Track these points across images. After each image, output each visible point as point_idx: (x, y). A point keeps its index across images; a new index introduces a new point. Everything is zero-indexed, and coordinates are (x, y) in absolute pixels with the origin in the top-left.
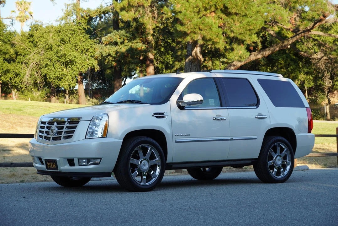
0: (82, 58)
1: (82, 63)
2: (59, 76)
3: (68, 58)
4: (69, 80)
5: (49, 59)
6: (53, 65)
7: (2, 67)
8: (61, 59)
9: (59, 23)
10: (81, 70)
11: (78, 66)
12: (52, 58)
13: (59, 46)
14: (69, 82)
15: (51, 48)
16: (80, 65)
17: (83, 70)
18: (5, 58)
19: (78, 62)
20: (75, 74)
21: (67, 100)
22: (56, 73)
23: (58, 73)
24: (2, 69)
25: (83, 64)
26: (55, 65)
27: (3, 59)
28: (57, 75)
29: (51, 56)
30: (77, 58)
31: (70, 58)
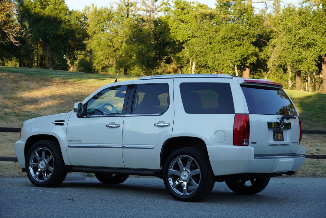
0: (322, 41)
1: (321, 46)
2: (297, 59)
3: (306, 42)
4: (309, 64)
5: (289, 43)
6: (293, 48)
7: (247, 51)
8: (300, 43)
9: (300, 6)
10: (321, 54)
11: (318, 49)
12: (291, 42)
13: (299, 29)
14: (308, 65)
15: (290, 32)
16: (319, 48)
17: (322, 54)
18: (252, 41)
19: (318, 45)
20: (313, 58)
21: (309, 84)
22: (295, 56)
23: (296, 56)
24: (248, 52)
25: (323, 47)
26: (294, 49)
27: (250, 42)
28: (295, 59)
29: (290, 39)
30: (317, 41)
31: (308, 42)
